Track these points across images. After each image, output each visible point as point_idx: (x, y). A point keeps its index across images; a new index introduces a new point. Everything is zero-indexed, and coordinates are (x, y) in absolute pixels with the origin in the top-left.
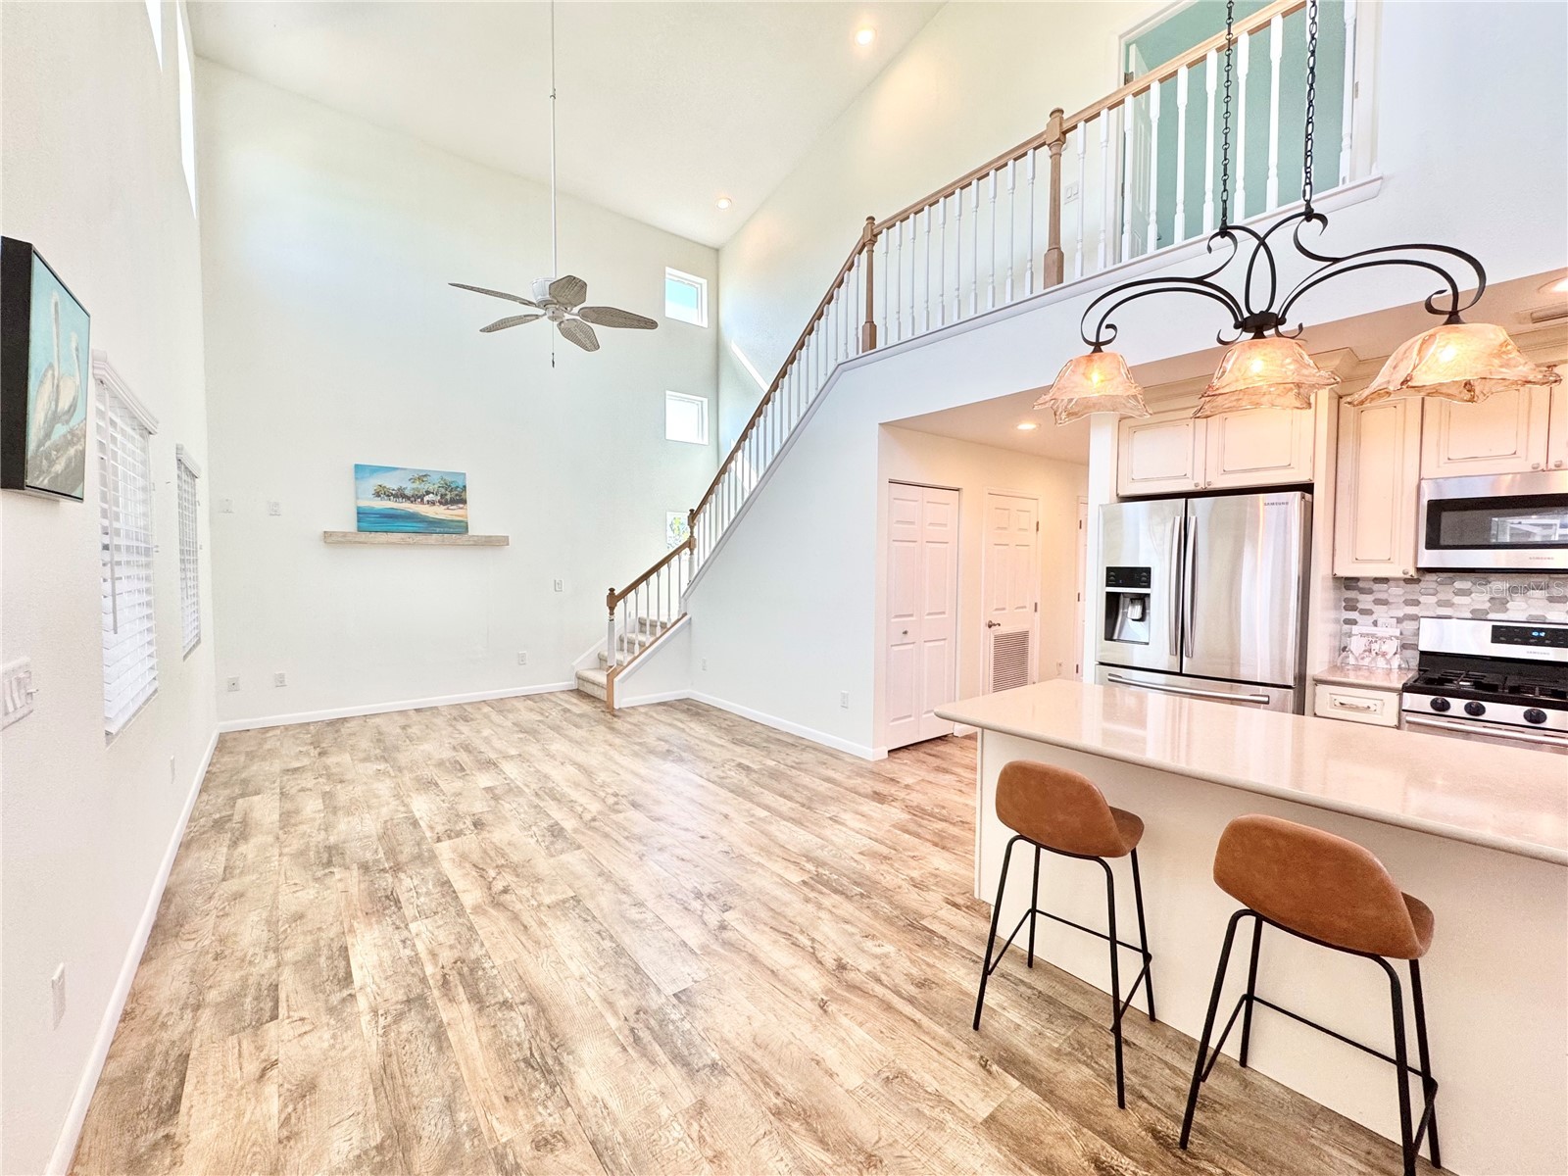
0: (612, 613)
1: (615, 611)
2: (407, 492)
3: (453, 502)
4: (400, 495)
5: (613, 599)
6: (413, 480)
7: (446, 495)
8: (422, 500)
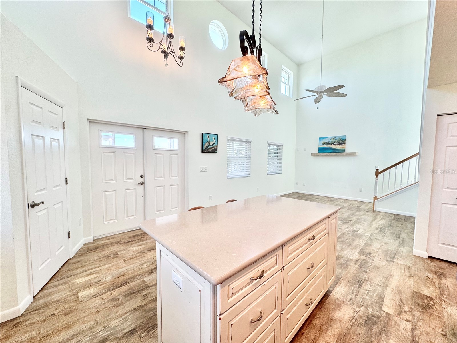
0: (377, 178)
1: (378, 177)
2: (330, 143)
3: (341, 144)
4: (328, 144)
5: (378, 173)
6: (331, 139)
7: (340, 142)
8: (333, 144)
